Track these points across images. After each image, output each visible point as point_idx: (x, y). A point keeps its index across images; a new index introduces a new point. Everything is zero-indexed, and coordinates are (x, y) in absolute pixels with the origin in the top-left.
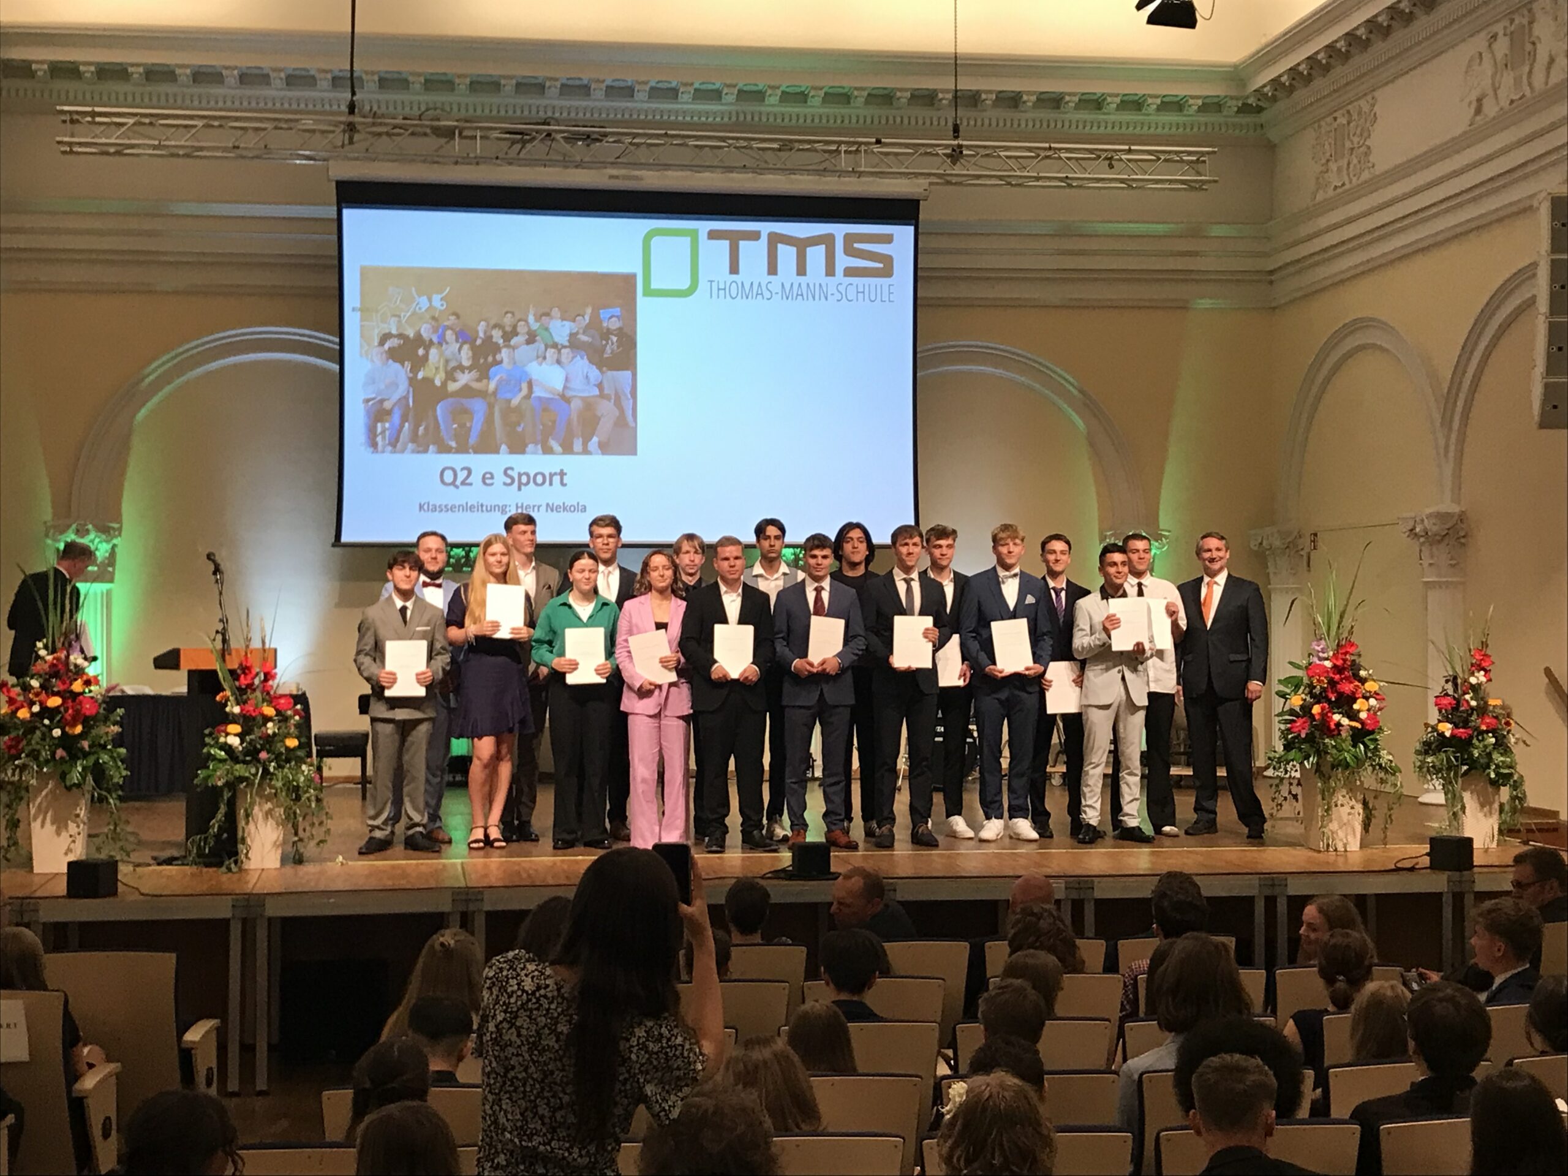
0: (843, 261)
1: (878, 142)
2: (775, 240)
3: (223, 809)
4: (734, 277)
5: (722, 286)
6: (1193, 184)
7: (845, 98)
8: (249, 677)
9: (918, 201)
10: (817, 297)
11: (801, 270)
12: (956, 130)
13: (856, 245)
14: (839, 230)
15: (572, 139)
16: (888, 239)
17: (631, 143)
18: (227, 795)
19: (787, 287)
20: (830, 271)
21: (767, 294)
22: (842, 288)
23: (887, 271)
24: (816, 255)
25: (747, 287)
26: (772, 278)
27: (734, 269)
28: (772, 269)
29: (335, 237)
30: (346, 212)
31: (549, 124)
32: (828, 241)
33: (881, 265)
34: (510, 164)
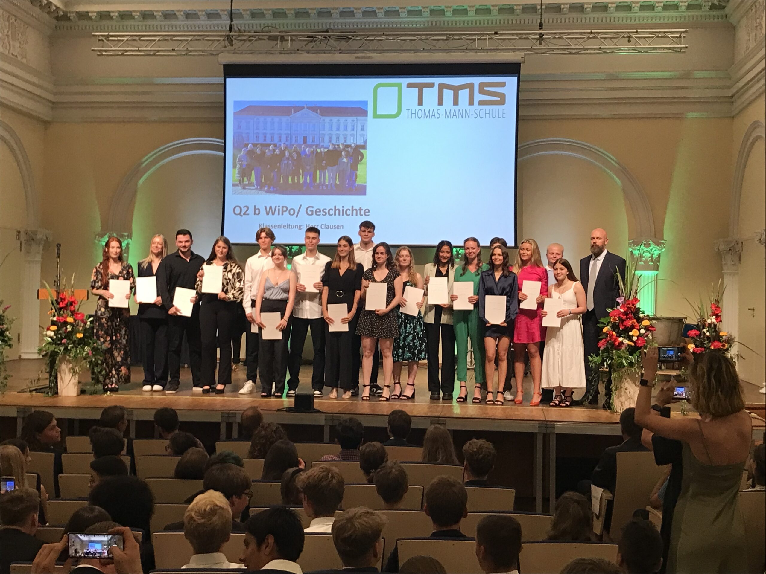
0: (478, 97)
1: (496, 33)
2: (442, 87)
4: (420, 107)
5: (414, 112)
6: (677, 49)
7: (487, 11)
9: (520, 64)
10: (464, 116)
11: (456, 103)
12: (541, 26)
13: (485, 89)
14: (476, 81)
15: (340, 38)
16: (503, 85)
17: (366, 40)
19: (448, 112)
20: (471, 103)
21: (437, 116)
22: (477, 112)
23: (502, 102)
24: (464, 94)
25: (427, 112)
26: (440, 107)
27: (420, 103)
28: (440, 103)
29: (223, 93)
30: (228, 80)
31: (328, 32)
32: (470, 86)
33: (499, 99)
34: (308, 53)
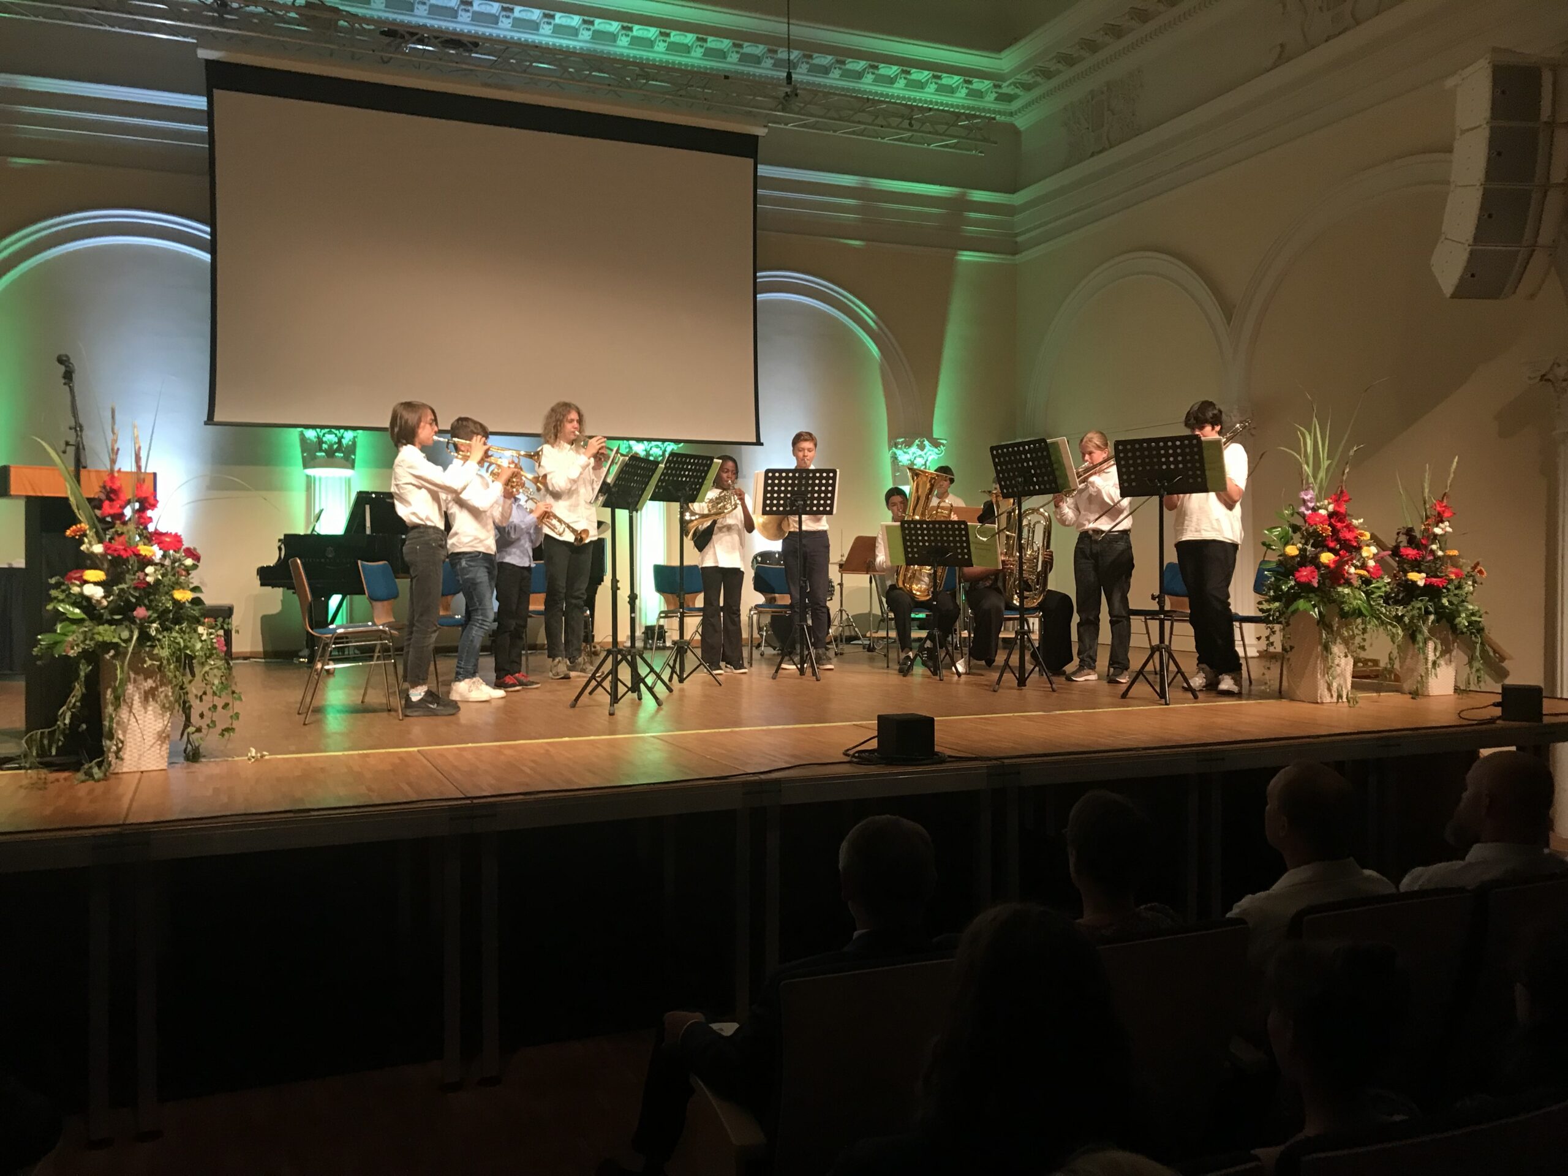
3: (78, 689)
8: (117, 504)
9: (757, 139)
12: (789, 77)
18: (84, 669)
